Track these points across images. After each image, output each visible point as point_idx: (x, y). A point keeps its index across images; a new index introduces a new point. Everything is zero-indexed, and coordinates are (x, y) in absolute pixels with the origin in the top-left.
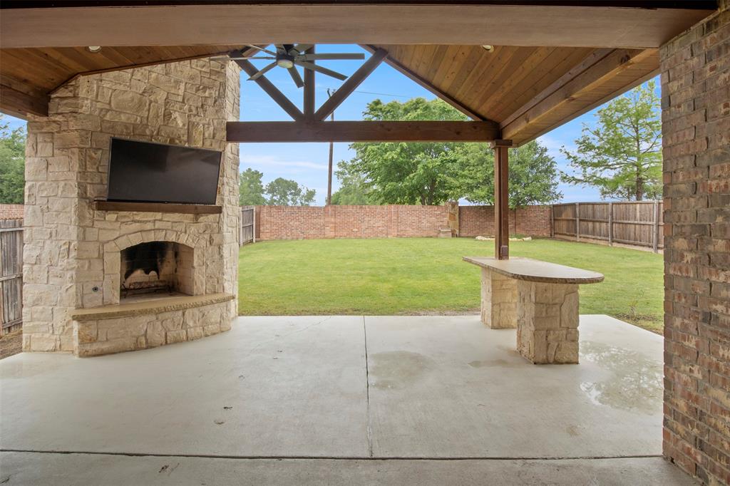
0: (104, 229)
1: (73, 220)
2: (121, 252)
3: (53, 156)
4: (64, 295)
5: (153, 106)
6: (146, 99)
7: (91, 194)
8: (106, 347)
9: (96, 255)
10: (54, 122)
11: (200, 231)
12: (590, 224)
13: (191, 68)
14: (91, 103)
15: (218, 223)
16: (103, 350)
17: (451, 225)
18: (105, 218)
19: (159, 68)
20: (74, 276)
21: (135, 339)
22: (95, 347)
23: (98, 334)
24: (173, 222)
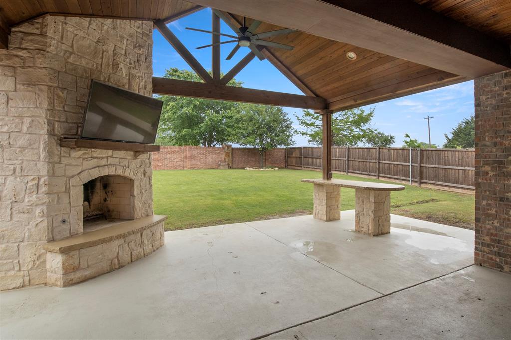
0: (70, 165)
1: (42, 156)
2: (84, 185)
3: (16, 91)
4: (33, 230)
5: (106, 55)
6: (100, 47)
7: (59, 131)
8: (88, 273)
9: (64, 190)
10: (17, 56)
11: (138, 166)
12: (310, 160)
13: (131, 27)
14: (58, 44)
15: (149, 159)
16: (86, 276)
17: (226, 160)
18: (70, 155)
19: (109, 22)
20: (46, 211)
21: (110, 261)
22: (79, 275)
23: (80, 262)
24: (120, 158)
